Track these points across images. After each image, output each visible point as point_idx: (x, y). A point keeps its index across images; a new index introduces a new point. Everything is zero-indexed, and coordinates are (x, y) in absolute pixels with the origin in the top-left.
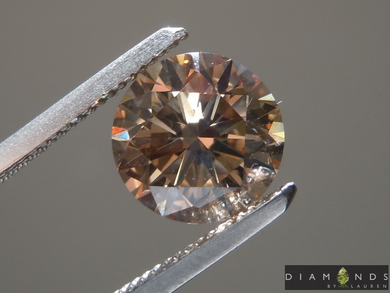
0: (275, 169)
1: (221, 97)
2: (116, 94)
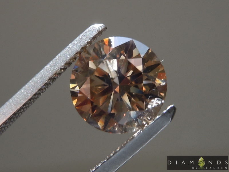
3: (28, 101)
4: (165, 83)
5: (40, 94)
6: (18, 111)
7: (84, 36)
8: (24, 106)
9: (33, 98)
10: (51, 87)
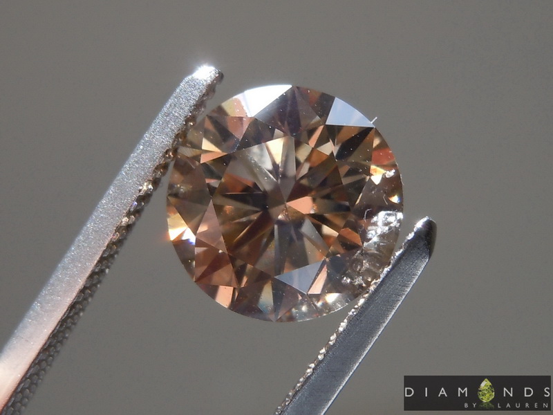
3: (78, 296)
4: (394, 171)
5: (102, 271)
6: (61, 325)
7: (175, 105)
8: (71, 310)
9: (88, 285)
10: (124, 250)
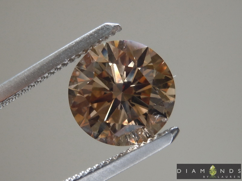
0: (167, 117)
1: (138, 70)
2: (74, 61)
